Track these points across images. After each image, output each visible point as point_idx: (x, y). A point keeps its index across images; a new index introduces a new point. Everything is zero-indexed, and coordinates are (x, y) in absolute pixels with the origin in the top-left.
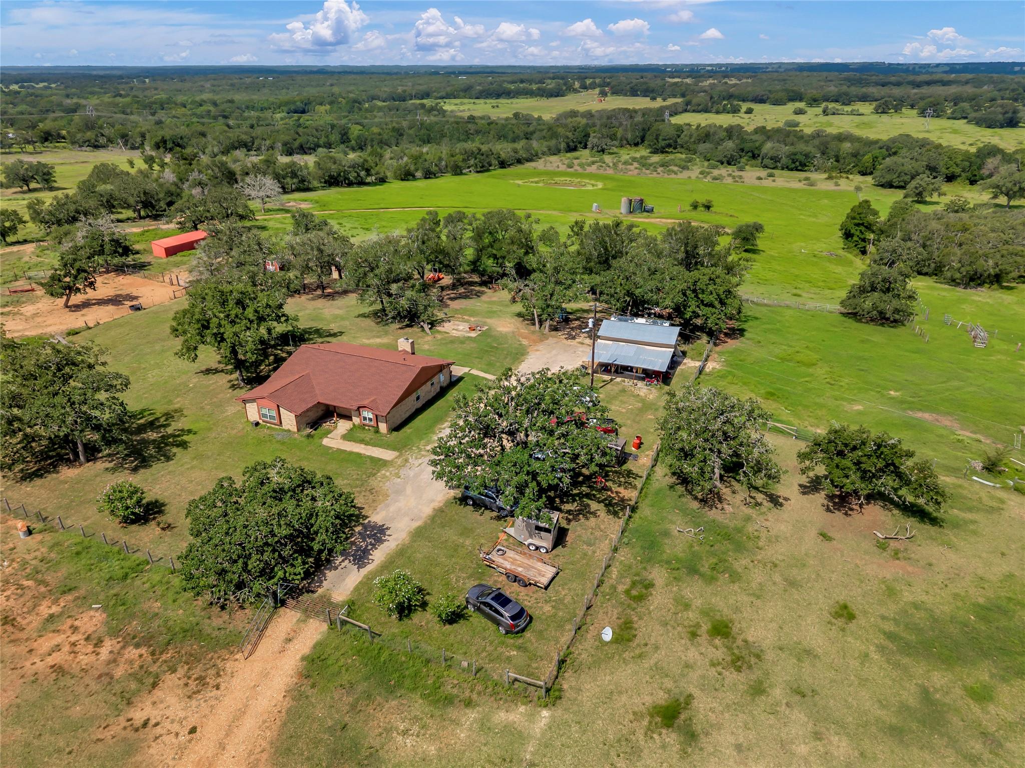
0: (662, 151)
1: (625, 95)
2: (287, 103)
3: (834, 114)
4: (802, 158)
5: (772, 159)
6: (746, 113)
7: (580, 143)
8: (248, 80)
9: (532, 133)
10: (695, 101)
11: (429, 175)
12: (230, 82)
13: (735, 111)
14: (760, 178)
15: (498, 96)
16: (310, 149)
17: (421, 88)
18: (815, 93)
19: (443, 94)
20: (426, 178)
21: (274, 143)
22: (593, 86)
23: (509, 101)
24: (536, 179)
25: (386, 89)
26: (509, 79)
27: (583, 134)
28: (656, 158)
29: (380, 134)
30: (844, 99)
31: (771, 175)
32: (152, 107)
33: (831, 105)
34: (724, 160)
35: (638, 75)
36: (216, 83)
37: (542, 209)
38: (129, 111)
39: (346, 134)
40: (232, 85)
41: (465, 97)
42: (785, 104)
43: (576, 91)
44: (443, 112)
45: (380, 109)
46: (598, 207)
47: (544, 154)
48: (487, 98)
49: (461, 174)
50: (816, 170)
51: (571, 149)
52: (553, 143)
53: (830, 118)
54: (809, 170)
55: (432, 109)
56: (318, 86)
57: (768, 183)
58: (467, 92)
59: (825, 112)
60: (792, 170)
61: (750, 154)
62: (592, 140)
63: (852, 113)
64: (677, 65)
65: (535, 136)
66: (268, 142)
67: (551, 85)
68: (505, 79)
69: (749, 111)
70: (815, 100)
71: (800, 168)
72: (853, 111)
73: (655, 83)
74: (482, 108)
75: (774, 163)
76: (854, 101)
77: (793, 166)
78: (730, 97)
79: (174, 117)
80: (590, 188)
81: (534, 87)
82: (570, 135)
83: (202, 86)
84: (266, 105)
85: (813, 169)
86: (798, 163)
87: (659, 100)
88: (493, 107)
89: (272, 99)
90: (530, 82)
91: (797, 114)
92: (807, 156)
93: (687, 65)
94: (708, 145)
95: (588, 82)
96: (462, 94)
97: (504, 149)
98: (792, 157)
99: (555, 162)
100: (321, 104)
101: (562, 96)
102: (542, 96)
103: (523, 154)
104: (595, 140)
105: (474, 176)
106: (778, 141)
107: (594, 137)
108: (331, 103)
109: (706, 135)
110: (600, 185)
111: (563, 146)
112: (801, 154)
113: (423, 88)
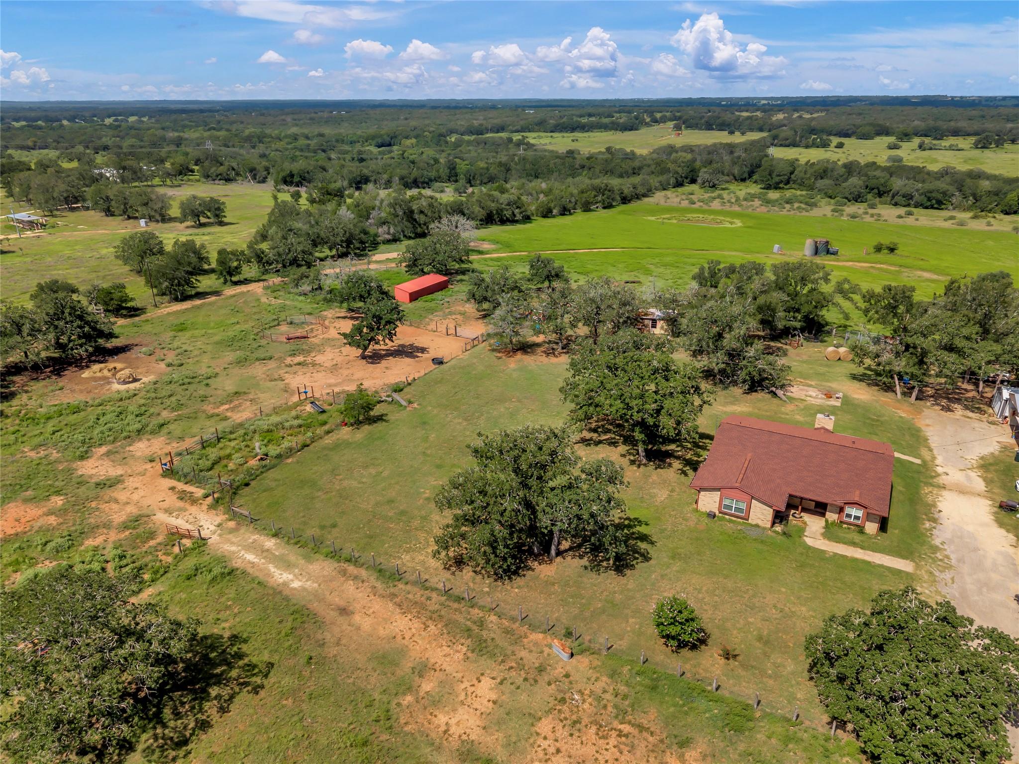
0: (776, 187)
1: (701, 129)
2: (373, 137)
3: (931, 149)
4: (940, 196)
5: (903, 197)
6: (836, 147)
7: (687, 178)
8: (326, 115)
9: (640, 168)
10: (782, 135)
11: (565, 211)
12: (308, 116)
13: (825, 145)
14: (900, 217)
15: (573, 130)
16: (423, 183)
17: (495, 121)
18: (902, 127)
19: (519, 127)
20: (563, 215)
21: (391, 177)
22: (664, 120)
23: (586, 134)
24: (668, 216)
25: (461, 122)
26: (578, 113)
27: (689, 170)
28: (773, 195)
29: (488, 169)
30: (937, 133)
31: (910, 214)
32: (253, 141)
33: (927, 140)
34: (850, 197)
35: (705, 109)
36: (296, 117)
37: (721, 250)
38: (231, 144)
39: (454, 168)
40: (311, 119)
41: (540, 131)
42: (872, 138)
43: (647, 125)
44: (530, 146)
45: (469, 143)
46: (780, 249)
47: (656, 189)
48: (561, 131)
49: (590, 210)
50: (954, 209)
51: (679, 184)
52: (663, 178)
53: (927, 153)
54: (946, 209)
55: (519, 144)
56: (393, 120)
57: (910, 220)
58: (541, 126)
59: (921, 147)
60: (926, 208)
61: (876, 191)
62: (703, 175)
63: (951, 148)
64: (731, 98)
65: (643, 171)
66: (385, 177)
67: (623, 119)
68: (573, 112)
69: (840, 146)
70: (906, 135)
71: (936, 206)
72: (951, 146)
73: (728, 117)
74: (560, 143)
75: (907, 200)
76: (947, 136)
77: (929, 203)
78: (813, 131)
79: (277, 150)
80: (729, 225)
81: (606, 120)
82: (680, 170)
83: (284, 120)
84: (355, 139)
85: (951, 207)
86: (934, 201)
87: (737, 133)
88: (573, 141)
89: (359, 132)
90: (600, 115)
91: (891, 148)
92: (944, 193)
93: (742, 99)
94: (826, 182)
95: (658, 115)
96: (536, 128)
97: (625, 185)
98: (928, 195)
99: (674, 197)
100: (407, 138)
101: (636, 129)
102: (617, 130)
103: (640, 190)
104: (707, 176)
105: (603, 213)
106: (908, 179)
107: (705, 172)
108: (416, 137)
109: (823, 171)
110: (738, 223)
111: (672, 181)
112: (938, 191)
113: (497, 121)
